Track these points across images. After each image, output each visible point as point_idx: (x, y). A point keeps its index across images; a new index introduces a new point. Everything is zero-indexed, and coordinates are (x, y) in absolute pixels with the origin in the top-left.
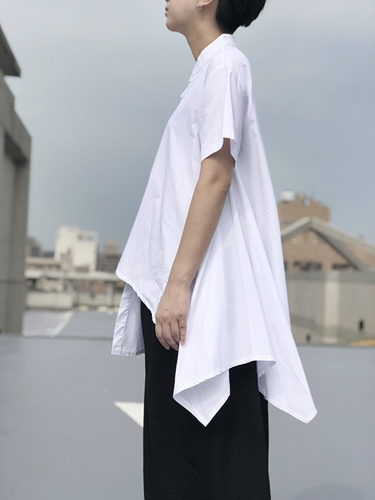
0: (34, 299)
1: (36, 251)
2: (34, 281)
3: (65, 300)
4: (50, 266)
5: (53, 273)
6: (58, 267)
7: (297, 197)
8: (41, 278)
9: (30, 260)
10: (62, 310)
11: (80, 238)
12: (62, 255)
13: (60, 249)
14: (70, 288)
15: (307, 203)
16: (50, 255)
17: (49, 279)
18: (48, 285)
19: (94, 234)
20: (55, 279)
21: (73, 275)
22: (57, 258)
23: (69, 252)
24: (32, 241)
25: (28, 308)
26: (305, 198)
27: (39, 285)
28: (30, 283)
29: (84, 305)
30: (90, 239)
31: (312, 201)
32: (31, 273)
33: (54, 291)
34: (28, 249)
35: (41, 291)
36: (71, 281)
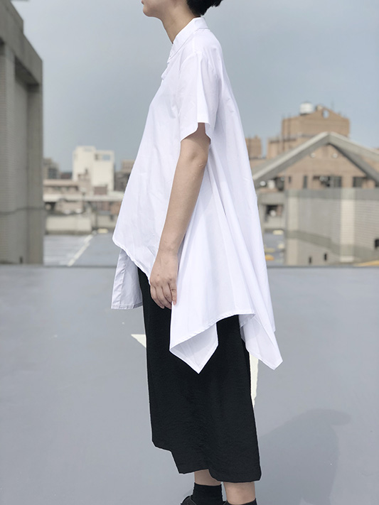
0: (54, 223)
1: (53, 173)
2: (53, 204)
3: (84, 223)
4: (68, 187)
5: (72, 196)
6: (76, 188)
7: (316, 108)
8: (60, 200)
9: (47, 182)
10: (82, 234)
11: (97, 157)
12: (79, 175)
13: (78, 169)
14: (89, 210)
15: (326, 114)
16: (68, 176)
17: (67, 201)
18: (66, 208)
19: (111, 153)
20: (74, 201)
21: (91, 197)
22: (75, 178)
23: (87, 172)
24: (48, 162)
25: (47, 233)
26: (324, 109)
27: (58, 208)
28: (48, 207)
29: (103, 228)
30: (107, 158)
31: (330, 112)
32: (49, 197)
33: (73, 214)
34: (45, 170)
35: (61, 214)
36: (90, 203)
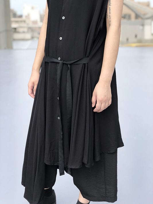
1: (15, 15)
3: (28, 36)
4: (21, 21)
5: (23, 25)
6: (24, 22)
8: (18, 27)
9: (13, 19)
11: (33, 8)
12: (26, 16)
13: (25, 13)
14: (30, 31)
16: (21, 16)
17: (21, 27)
18: (21, 30)
20: (24, 28)
21: (31, 25)
22: (24, 18)
23: (29, 15)
24: (12, 11)
27: (18, 30)
28: (14, 30)
29: (36, 37)
32: (14, 25)
33: (24, 32)
34: (12, 15)
36: (30, 28)
